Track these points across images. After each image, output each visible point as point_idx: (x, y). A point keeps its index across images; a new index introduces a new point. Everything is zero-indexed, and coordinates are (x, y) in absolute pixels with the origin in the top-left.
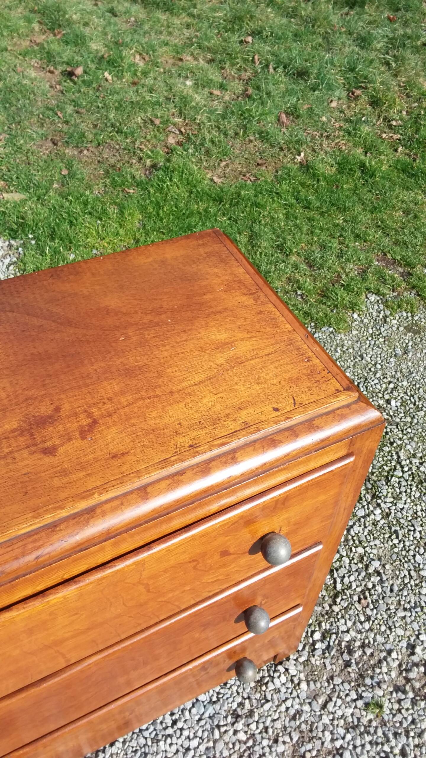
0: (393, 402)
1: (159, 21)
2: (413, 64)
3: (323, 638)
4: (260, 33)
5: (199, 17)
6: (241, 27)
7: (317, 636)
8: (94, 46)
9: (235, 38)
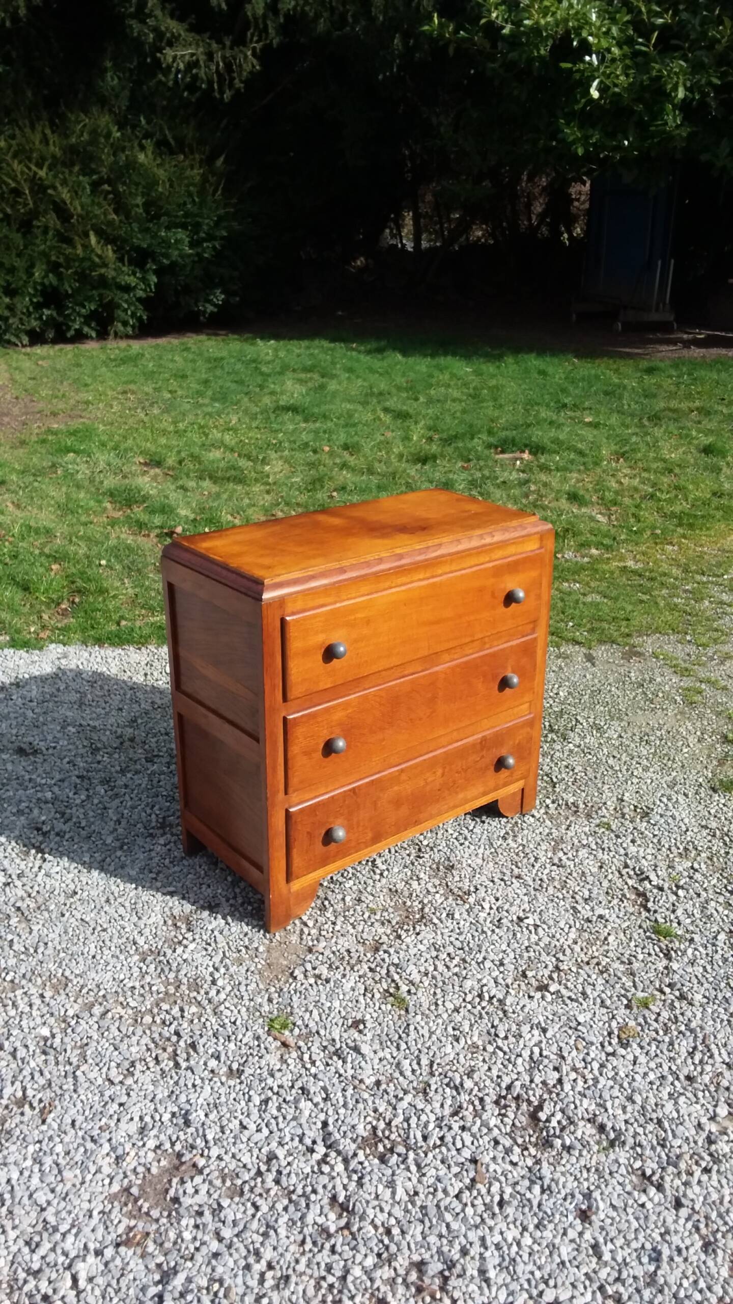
0: (561, 693)
1: (235, 491)
2: (498, 496)
3: (553, 802)
4: (343, 488)
5: (275, 483)
6: (322, 487)
7: (548, 801)
8: (183, 512)
9: (319, 495)
